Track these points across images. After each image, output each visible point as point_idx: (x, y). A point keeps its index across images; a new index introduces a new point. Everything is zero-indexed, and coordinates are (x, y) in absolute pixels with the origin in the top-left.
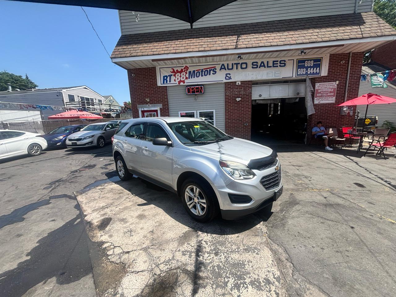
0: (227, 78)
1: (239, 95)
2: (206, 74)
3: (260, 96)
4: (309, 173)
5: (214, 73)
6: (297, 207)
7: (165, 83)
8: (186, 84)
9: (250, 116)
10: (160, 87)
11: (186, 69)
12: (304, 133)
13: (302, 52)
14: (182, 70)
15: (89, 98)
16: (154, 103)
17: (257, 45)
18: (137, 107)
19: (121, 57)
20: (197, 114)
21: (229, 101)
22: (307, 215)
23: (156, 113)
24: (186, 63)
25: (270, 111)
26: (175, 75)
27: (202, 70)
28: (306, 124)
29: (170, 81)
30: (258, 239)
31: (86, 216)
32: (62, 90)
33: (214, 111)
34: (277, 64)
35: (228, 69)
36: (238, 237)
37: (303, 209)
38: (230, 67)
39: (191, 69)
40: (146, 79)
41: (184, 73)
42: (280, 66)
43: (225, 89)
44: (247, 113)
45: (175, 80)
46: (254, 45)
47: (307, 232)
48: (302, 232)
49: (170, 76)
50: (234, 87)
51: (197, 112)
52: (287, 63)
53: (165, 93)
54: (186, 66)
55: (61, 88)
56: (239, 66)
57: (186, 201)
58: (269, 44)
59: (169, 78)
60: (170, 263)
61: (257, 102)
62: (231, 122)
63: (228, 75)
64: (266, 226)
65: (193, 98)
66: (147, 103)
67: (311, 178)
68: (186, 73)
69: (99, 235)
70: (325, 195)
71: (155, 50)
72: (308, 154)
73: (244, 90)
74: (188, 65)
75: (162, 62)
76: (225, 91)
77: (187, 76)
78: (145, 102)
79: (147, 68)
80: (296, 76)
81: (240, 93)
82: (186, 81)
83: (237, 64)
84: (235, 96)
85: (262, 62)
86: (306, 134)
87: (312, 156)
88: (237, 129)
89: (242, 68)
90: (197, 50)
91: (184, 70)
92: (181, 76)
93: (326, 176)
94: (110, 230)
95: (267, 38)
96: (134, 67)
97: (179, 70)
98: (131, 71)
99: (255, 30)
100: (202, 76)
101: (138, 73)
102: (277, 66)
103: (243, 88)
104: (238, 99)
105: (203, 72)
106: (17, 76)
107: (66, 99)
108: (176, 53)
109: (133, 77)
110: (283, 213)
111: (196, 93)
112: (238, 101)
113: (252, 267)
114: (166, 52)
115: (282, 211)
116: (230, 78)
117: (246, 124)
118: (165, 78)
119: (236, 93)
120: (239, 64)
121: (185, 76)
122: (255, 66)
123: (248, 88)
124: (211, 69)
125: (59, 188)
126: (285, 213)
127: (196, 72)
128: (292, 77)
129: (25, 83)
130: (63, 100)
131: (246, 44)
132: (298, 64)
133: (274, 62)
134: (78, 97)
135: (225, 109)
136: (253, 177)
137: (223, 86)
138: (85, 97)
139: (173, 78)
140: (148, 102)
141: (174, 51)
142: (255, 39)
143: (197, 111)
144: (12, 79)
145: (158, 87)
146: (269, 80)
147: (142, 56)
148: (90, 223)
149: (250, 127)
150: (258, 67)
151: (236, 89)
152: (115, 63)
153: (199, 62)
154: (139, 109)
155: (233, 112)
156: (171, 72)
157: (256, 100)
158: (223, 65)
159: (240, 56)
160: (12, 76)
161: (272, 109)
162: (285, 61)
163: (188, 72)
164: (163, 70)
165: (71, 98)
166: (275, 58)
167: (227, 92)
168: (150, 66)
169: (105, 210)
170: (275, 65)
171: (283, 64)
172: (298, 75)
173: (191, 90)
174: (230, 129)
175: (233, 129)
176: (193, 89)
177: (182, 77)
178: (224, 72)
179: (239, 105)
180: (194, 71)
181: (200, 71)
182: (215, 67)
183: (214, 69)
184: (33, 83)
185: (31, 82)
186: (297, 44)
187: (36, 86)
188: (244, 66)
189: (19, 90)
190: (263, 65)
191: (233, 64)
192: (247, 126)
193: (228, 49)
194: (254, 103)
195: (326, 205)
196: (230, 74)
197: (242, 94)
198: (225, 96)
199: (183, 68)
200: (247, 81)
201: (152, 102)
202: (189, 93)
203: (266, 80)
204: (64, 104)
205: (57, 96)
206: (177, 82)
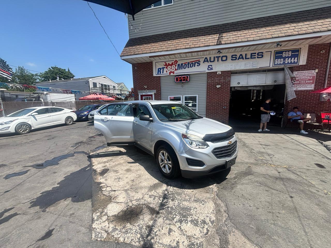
0: (209, 69)
1: (219, 82)
2: (192, 66)
3: (239, 83)
4: (274, 152)
5: (198, 65)
6: (250, 177)
7: (159, 74)
8: (175, 74)
9: (229, 100)
10: (155, 77)
11: (175, 63)
12: (280, 117)
13: (278, 45)
14: (172, 63)
15: (106, 85)
16: (150, 90)
17: (235, 41)
18: (137, 92)
19: (127, 55)
20: (183, 98)
21: (211, 88)
22: (256, 184)
23: (151, 97)
24: (176, 58)
25: (253, 96)
26: (167, 68)
27: (189, 62)
28: (283, 109)
29: (163, 72)
30: (208, 195)
31: (93, 166)
32: (89, 79)
33: (197, 96)
34: (255, 56)
35: (211, 61)
36: (192, 191)
37: (255, 179)
38: (212, 60)
39: (180, 63)
40: (145, 71)
41: (174, 66)
42: (258, 57)
43: (207, 78)
44: (226, 98)
45: (167, 72)
46: (232, 41)
47: (250, 195)
48: (245, 195)
49: (163, 68)
50: (215, 76)
51: (183, 97)
52: (265, 55)
53: (159, 81)
54: (176, 60)
55: (88, 78)
56: (220, 59)
57: (160, 162)
58: (246, 40)
59: (162, 69)
60: (140, 201)
61: (236, 88)
62: (211, 105)
63: (210, 67)
64: (218, 187)
65: (181, 86)
66: (145, 89)
67: (274, 155)
68: (176, 66)
69: (99, 178)
70: (280, 170)
71: (152, 49)
72: (280, 136)
73: (224, 78)
74: (177, 60)
75: (157, 57)
76: (207, 79)
77: (176, 68)
78: (144, 89)
79: (146, 63)
80: (273, 66)
81: (220, 81)
82: (175, 72)
83: (218, 57)
84: (216, 84)
85: (241, 55)
86: (282, 118)
87: (283, 138)
88: (217, 111)
89: (222, 60)
90: (184, 47)
91: (174, 63)
92: (171, 68)
93: (290, 155)
94: (106, 176)
95: (244, 35)
96: (137, 62)
97: (171, 63)
98: (134, 65)
99: (235, 28)
100: (188, 67)
101: (139, 67)
102: (255, 58)
103: (223, 77)
104: (218, 86)
105: (189, 65)
106: (62, 69)
107: (91, 86)
108: (167, 51)
109: (136, 69)
110: (235, 180)
111: (183, 82)
112: (218, 88)
113: (196, 212)
114: (160, 50)
115: (235, 178)
116: (212, 69)
117: (225, 107)
118: (159, 70)
119: (217, 81)
120: (220, 57)
121: (175, 68)
122: (234, 58)
123: (228, 77)
124: (196, 62)
125: (80, 147)
126: (237, 180)
127: (183, 64)
128: (270, 66)
129: (67, 74)
131: (225, 41)
132: (275, 55)
133: (252, 54)
134: (99, 84)
135: (207, 94)
136: (206, 148)
137: (206, 75)
138: (104, 84)
139: (165, 70)
140: (146, 88)
141: (166, 49)
142: (234, 36)
143: (183, 95)
144: (60, 71)
145: (153, 77)
146: (247, 70)
147: (142, 54)
148: (95, 171)
149: (228, 110)
150: (237, 59)
151: (217, 77)
152: (123, 60)
153: (187, 57)
154: (139, 94)
155: (213, 97)
156: (164, 65)
157: (235, 87)
158: (206, 58)
159: (219, 51)
160: (59, 69)
161: (255, 95)
162: (262, 53)
163: (177, 65)
164: (158, 64)
165: (95, 84)
166: (253, 50)
167: (209, 80)
168: (148, 61)
169: (106, 164)
170: (252, 57)
171: (261, 55)
172: (275, 65)
173: (179, 79)
174: (210, 111)
175: (213, 111)
176: (180, 78)
177: (172, 69)
178: (207, 64)
179: (218, 91)
180: (182, 64)
181: (187, 64)
182: (199, 60)
183: (198, 62)
184: (72, 74)
185: (71, 74)
186: (273, 38)
187: (74, 76)
188: (224, 59)
189: (63, 79)
190: (241, 57)
191: (214, 57)
192: (226, 109)
193: (210, 46)
194: (233, 89)
195: (277, 178)
196: (211, 66)
197: (222, 82)
198: (207, 83)
199: (173, 62)
200: (226, 71)
201: (148, 89)
202: (177, 81)
203: (245, 70)
204: (90, 89)
205: (86, 83)
206: (168, 73)
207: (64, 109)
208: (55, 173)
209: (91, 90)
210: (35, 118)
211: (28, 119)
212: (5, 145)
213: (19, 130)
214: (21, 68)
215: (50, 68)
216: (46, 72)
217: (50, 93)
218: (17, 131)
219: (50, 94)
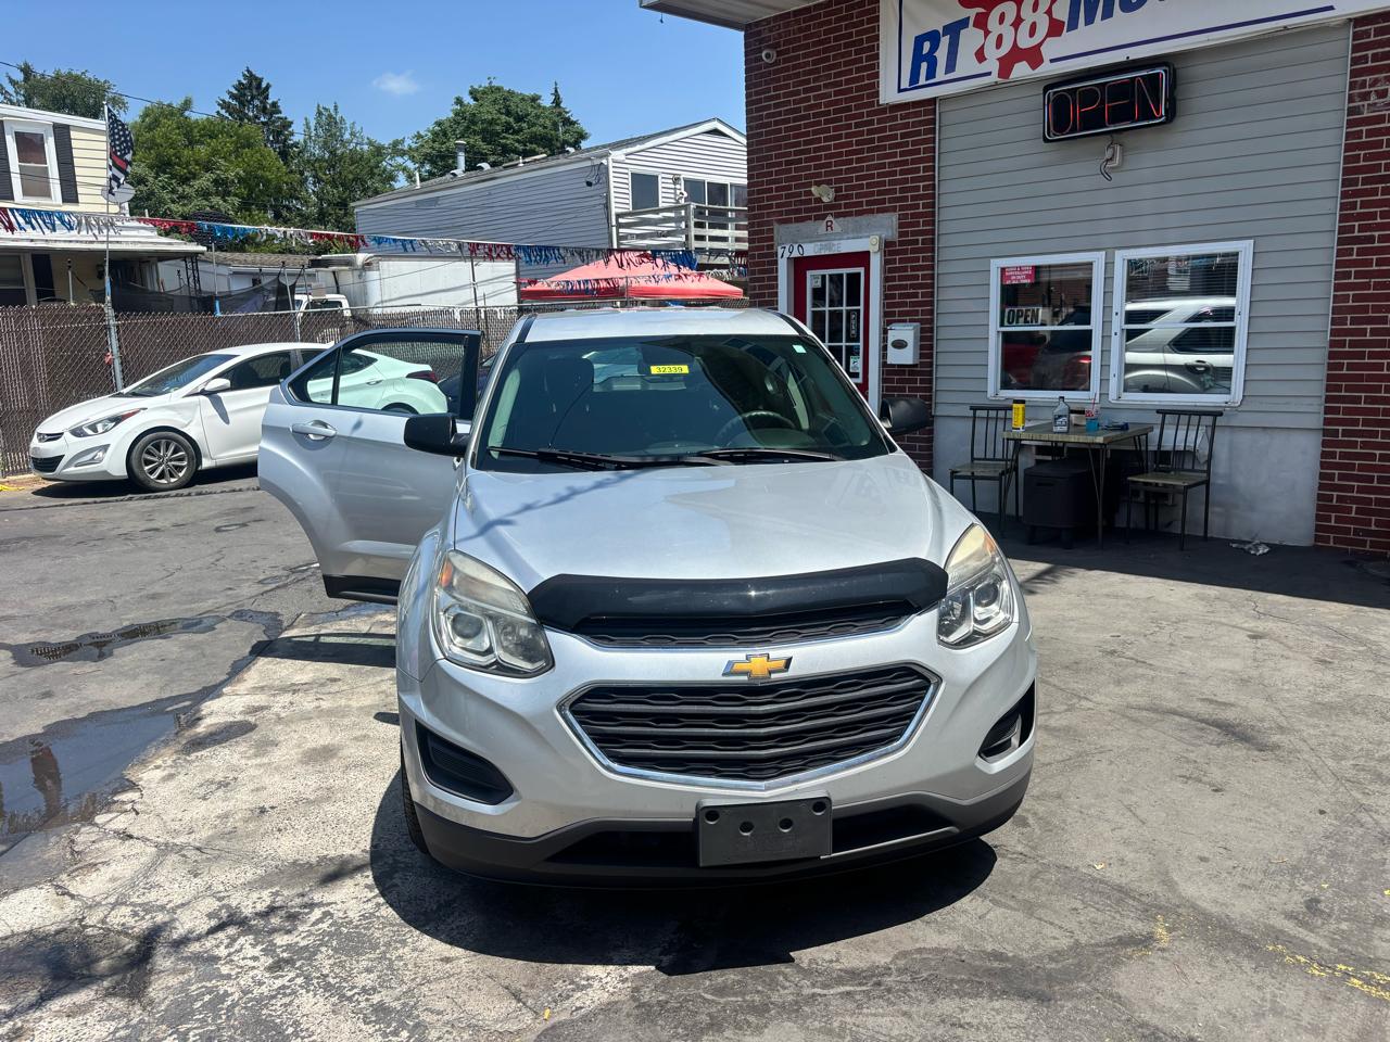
7: (922, 81)
8: (1047, 69)
10: (893, 108)
15: (725, 186)
16: (859, 213)
18: (772, 239)
20: (1109, 279)
21: (1381, 174)
23: (861, 270)
26: (981, 22)
29: (951, 66)
30: (495, 1010)
31: (219, 696)
32: (607, 156)
33: (1245, 249)
40: (831, 68)
43: (1354, 74)
45: (980, 56)
49: (954, 29)
51: (1109, 265)
53: (923, 142)
55: (604, 147)
59: (945, 41)
64: (632, 990)
65: (1094, 166)
66: (818, 212)
69: (159, 762)
76: (1352, 86)
78: (814, 209)
82: (1051, 49)
92: (1017, 23)
94: (194, 761)
96: (775, 8)
98: (759, 33)
101: (789, 42)
106: (523, 98)
107: (621, 199)
109: (766, 65)
110: (827, 987)
111: (1111, 127)
115: (852, 976)
118: (927, 46)
121: (1049, 11)
125: (292, 588)
126: (847, 994)
129: (545, 128)
130: (607, 206)
134: (676, 180)
135: (1342, 230)
136: (540, 672)
137: (1344, 44)
138: (708, 179)
139: (970, 38)
140: (829, 207)
143: (1110, 251)
145: (881, 111)
154: (780, 251)
165: (644, 187)
167: (1365, 97)
173: (1076, 111)
174: (1369, 400)
176: (1089, 97)
177: (1025, 28)
184: (573, 123)
185: (568, 122)
187: (582, 136)
189: (486, 166)
198: (1351, 123)
201: (848, 207)
202: (1062, 131)
204: (609, 226)
205: (589, 184)
206: (992, 65)
207: (374, 360)
208: (48, 695)
209: (620, 226)
210: (218, 405)
211: (188, 413)
212: (47, 537)
213: (147, 468)
214: (330, 116)
215: (459, 101)
216: (439, 124)
217: (389, 257)
218: (136, 470)
219: (384, 264)
